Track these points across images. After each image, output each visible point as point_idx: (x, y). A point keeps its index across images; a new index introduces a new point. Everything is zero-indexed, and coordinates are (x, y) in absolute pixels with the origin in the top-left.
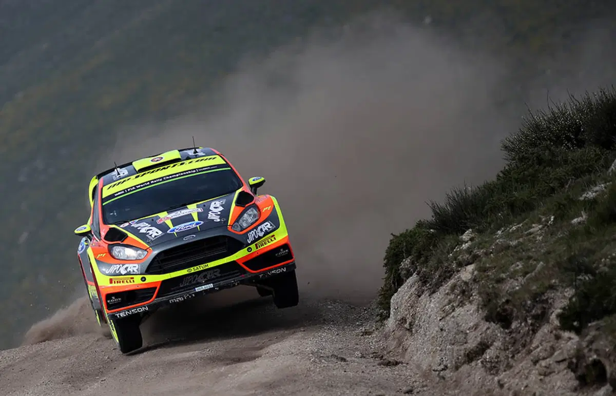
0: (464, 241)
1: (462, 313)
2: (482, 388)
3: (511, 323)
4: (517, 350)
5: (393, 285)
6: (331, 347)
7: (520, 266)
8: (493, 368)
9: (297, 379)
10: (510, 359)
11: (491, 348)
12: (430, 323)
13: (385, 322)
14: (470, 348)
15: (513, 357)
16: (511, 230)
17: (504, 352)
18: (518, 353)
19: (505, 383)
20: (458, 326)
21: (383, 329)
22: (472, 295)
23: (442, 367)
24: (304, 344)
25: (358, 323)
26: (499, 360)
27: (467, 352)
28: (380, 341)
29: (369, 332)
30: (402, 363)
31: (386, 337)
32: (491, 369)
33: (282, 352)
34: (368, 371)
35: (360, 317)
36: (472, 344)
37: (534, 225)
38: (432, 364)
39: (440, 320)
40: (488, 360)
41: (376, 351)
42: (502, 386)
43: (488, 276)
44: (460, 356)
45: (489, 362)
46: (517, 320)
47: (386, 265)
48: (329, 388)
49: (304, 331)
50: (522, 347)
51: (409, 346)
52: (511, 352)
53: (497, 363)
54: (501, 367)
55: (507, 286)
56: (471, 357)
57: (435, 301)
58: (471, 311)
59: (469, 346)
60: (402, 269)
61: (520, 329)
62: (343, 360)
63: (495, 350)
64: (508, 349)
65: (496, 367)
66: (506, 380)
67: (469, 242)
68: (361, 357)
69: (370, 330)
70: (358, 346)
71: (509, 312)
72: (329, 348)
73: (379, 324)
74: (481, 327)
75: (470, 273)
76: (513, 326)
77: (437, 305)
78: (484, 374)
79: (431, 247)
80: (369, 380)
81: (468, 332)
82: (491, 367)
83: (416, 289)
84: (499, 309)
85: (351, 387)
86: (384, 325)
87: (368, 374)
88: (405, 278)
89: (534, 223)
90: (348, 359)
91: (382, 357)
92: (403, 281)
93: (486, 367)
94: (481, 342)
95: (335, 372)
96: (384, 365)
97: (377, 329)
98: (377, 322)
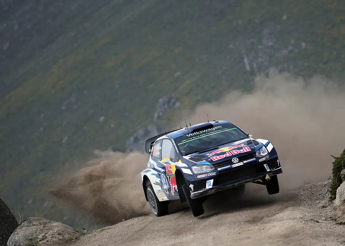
5: (337, 183)
6: (309, 215)
9: (298, 233)
13: (334, 201)
21: (333, 205)
24: (295, 213)
25: (318, 202)
28: (332, 211)
29: (325, 206)
31: (335, 209)
33: (285, 218)
34: (332, 228)
35: (318, 198)
41: (332, 217)
47: (333, 173)
48: (316, 237)
49: (292, 206)
60: (342, 174)
62: (318, 222)
68: (325, 220)
70: (322, 214)
72: (308, 216)
73: (330, 202)
80: (334, 232)
85: (327, 237)
86: (333, 203)
87: (333, 229)
88: (343, 179)
90: (319, 221)
91: (336, 220)
92: (342, 181)
95: (316, 229)
96: (339, 224)
97: (329, 205)
98: (329, 201)
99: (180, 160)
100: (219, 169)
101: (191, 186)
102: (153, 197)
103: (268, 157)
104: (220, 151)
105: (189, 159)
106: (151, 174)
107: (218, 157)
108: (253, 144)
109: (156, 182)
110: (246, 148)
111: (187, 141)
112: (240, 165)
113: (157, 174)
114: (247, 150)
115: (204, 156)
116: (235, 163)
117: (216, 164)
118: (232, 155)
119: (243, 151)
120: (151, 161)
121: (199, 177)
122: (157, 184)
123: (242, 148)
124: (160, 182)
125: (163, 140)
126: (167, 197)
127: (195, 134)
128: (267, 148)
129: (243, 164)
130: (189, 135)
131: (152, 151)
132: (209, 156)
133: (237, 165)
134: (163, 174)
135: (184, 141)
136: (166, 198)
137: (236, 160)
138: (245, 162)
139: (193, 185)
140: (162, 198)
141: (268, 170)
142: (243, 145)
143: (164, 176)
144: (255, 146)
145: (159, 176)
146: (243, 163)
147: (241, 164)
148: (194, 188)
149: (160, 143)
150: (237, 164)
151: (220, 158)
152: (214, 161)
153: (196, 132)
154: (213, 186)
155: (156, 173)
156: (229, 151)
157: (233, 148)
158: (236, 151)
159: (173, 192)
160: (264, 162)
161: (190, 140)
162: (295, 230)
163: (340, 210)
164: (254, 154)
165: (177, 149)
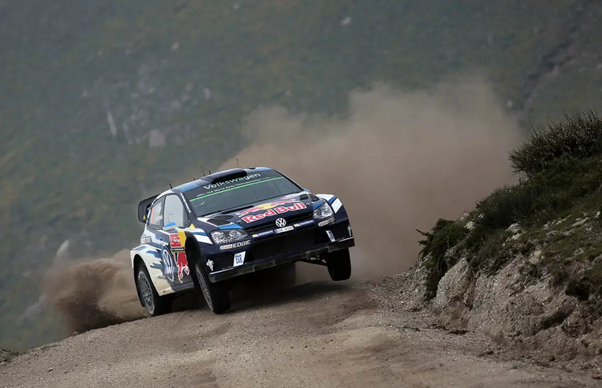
0: (513, 233)
1: (536, 289)
2: (564, 347)
3: (588, 296)
4: (594, 317)
5: (439, 271)
7: (582, 252)
8: (573, 332)
10: (589, 325)
11: (571, 315)
12: (495, 299)
13: (433, 301)
14: (547, 317)
15: (591, 323)
16: (557, 223)
17: (582, 319)
18: (596, 319)
19: (590, 343)
20: (534, 300)
21: (432, 306)
22: (542, 275)
23: (515, 333)
26: (579, 325)
27: (545, 320)
30: (468, 331)
32: (571, 333)
33: (359, 325)
35: (400, 297)
36: (548, 313)
37: (577, 219)
38: (504, 331)
39: (510, 296)
40: (568, 325)
41: (435, 323)
42: (586, 345)
43: (554, 260)
44: (537, 323)
45: (569, 327)
46: (592, 293)
50: (599, 314)
51: (469, 319)
52: (590, 318)
53: (577, 327)
54: (581, 331)
55: (574, 267)
56: (547, 324)
57: (498, 281)
58: (544, 288)
59: (547, 315)
60: (447, 257)
61: (596, 300)
62: (417, 330)
63: (575, 317)
64: (587, 316)
65: (576, 331)
66: (590, 340)
67: (518, 233)
69: (418, 308)
71: (586, 287)
74: (554, 300)
75: (537, 258)
76: (591, 297)
77: (501, 284)
78: (566, 337)
79: (482, 239)
81: (543, 304)
82: (572, 331)
83: (466, 273)
84: (577, 285)
86: (432, 303)
88: (449, 265)
89: (578, 218)
90: (420, 329)
91: (444, 328)
92: (447, 267)
93: (566, 332)
94: (558, 312)
96: (454, 333)
97: (424, 306)
98: (424, 301)
99: (192, 225)
100: (255, 236)
101: (210, 263)
102: (148, 286)
103: (332, 219)
104: (257, 208)
105: (208, 221)
106: (147, 252)
107: (254, 217)
108: (310, 199)
109: (154, 264)
110: (298, 204)
111: (205, 195)
112: (288, 230)
113: (156, 251)
114: (300, 208)
115: (232, 217)
116: (281, 226)
117: (250, 229)
118: (276, 214)
119: (293, 208)
120: (147, 232)
121: (222, 248)
122: (156, 266)
123: (292, 204)
124: (160, 263)
125: (167, 197)
126: (172, 286)
127: (218, 185)
128: (332, 205)
129: (293, 229)
130: (208, 187)
131: (148, 217)
132: (240, 217)
133: (284, 230)
134: (165, 250)
135: (201, 195)
136: (169, 290)
137: (282, 222)
138: (297, 225)
139: (212, 262)
140: (163, 290)
141: (333, 240)
142: (294, 201)
143: (167, 252)
144: (312, 203)
145: (158, 254)
146: (294, 226)
147: (290, 228)
148: (214, 267)
149: (161, 203)
150: (283, 228)
151: (257, 219)
152: (248, 223)
153: (220, 183)
154: (244, 263)
155: (154, 249)
156: (272, 209)
157: (277, 205)
158: (283, 209)
159: (180, 276)
160: (326, 227)
161: (209, 194)
162: (389, 340)
163: (448, 314)
164: (310, 215)
165: (188, 208)
